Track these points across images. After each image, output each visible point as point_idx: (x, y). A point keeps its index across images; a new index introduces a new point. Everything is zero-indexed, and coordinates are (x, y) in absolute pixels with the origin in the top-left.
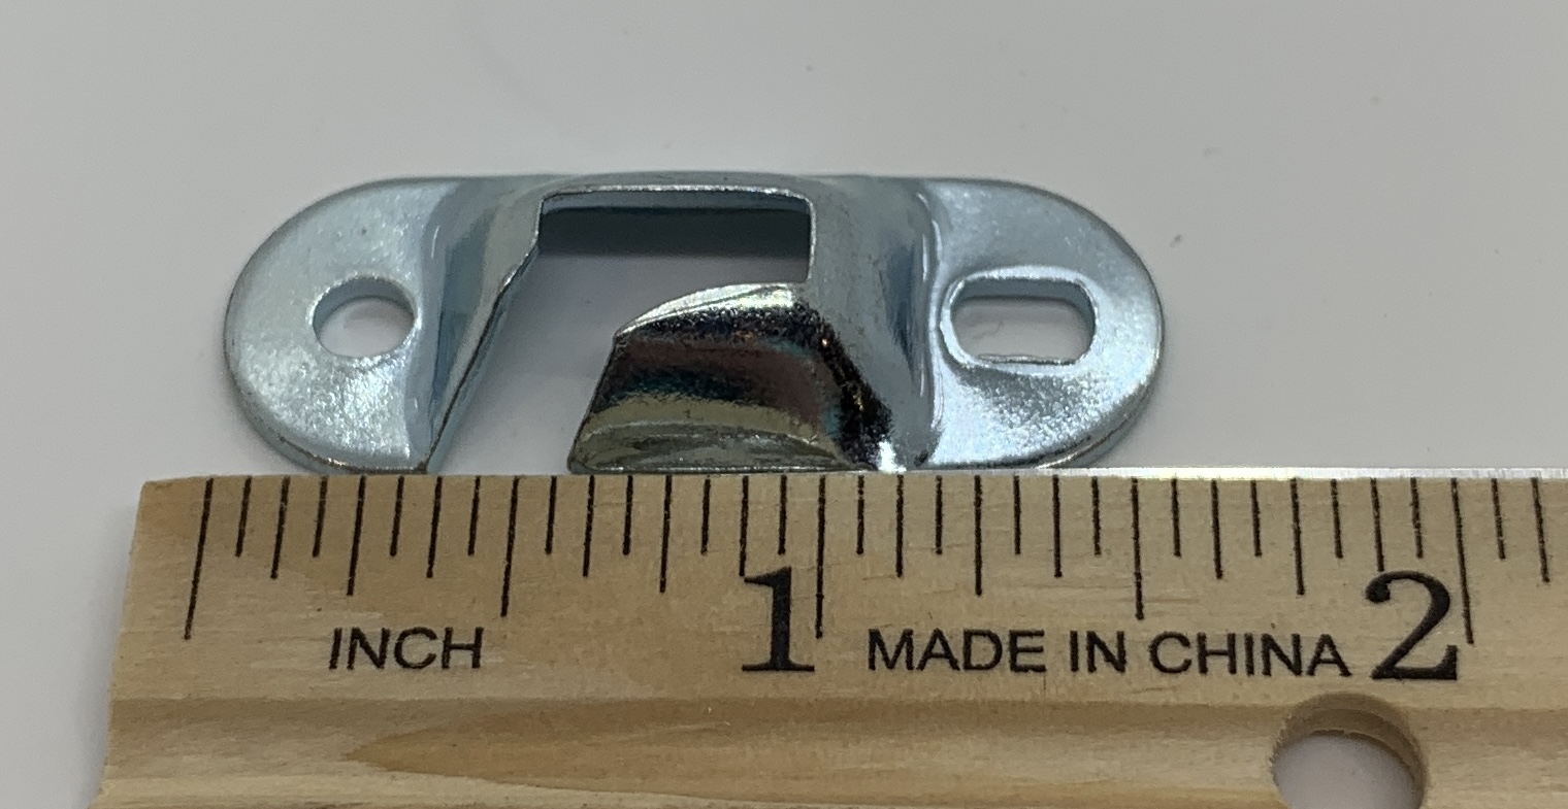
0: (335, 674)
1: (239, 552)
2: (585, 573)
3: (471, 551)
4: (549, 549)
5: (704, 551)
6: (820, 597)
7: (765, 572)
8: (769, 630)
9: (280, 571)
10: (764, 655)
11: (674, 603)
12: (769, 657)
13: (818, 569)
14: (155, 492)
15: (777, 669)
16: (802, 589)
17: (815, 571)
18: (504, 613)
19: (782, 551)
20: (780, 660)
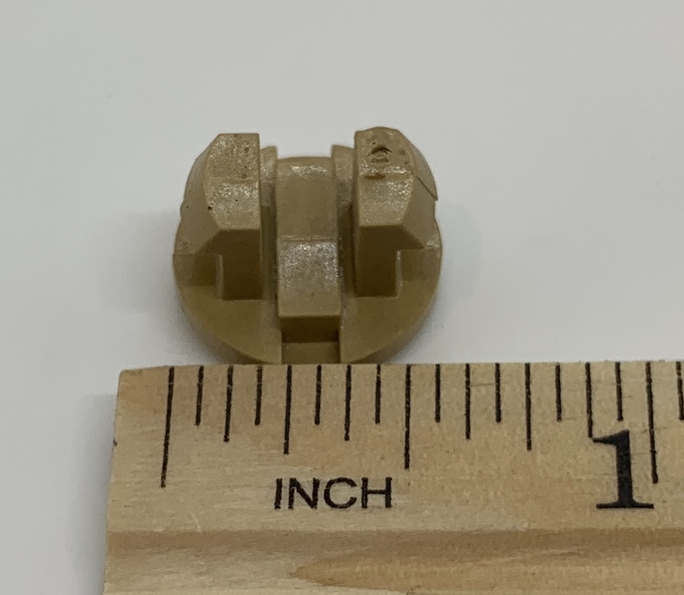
0: (279, 513)
1: (198, 421)
2: (468, 436)
3: (378, 421)
4: (438, 419)
5: (559, 418)
6: (653, 453)
7: (608, 434)
8: (615, 478)
9: (231, 436)
10: (613, 496)
11: (540, 457)
12: (617, 498)
13: (650, 432)
14: (130, 378)
15: (624, 507)
16: (639, 446)
17: (648, 432)
18: (407, 466)
19: (621, 418)
20: (626, 499)
